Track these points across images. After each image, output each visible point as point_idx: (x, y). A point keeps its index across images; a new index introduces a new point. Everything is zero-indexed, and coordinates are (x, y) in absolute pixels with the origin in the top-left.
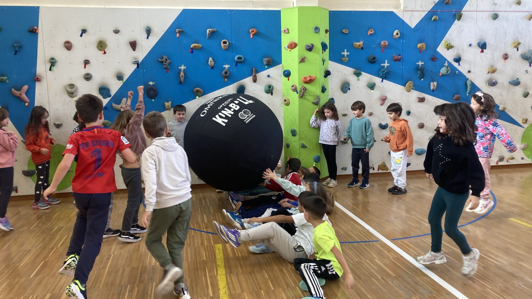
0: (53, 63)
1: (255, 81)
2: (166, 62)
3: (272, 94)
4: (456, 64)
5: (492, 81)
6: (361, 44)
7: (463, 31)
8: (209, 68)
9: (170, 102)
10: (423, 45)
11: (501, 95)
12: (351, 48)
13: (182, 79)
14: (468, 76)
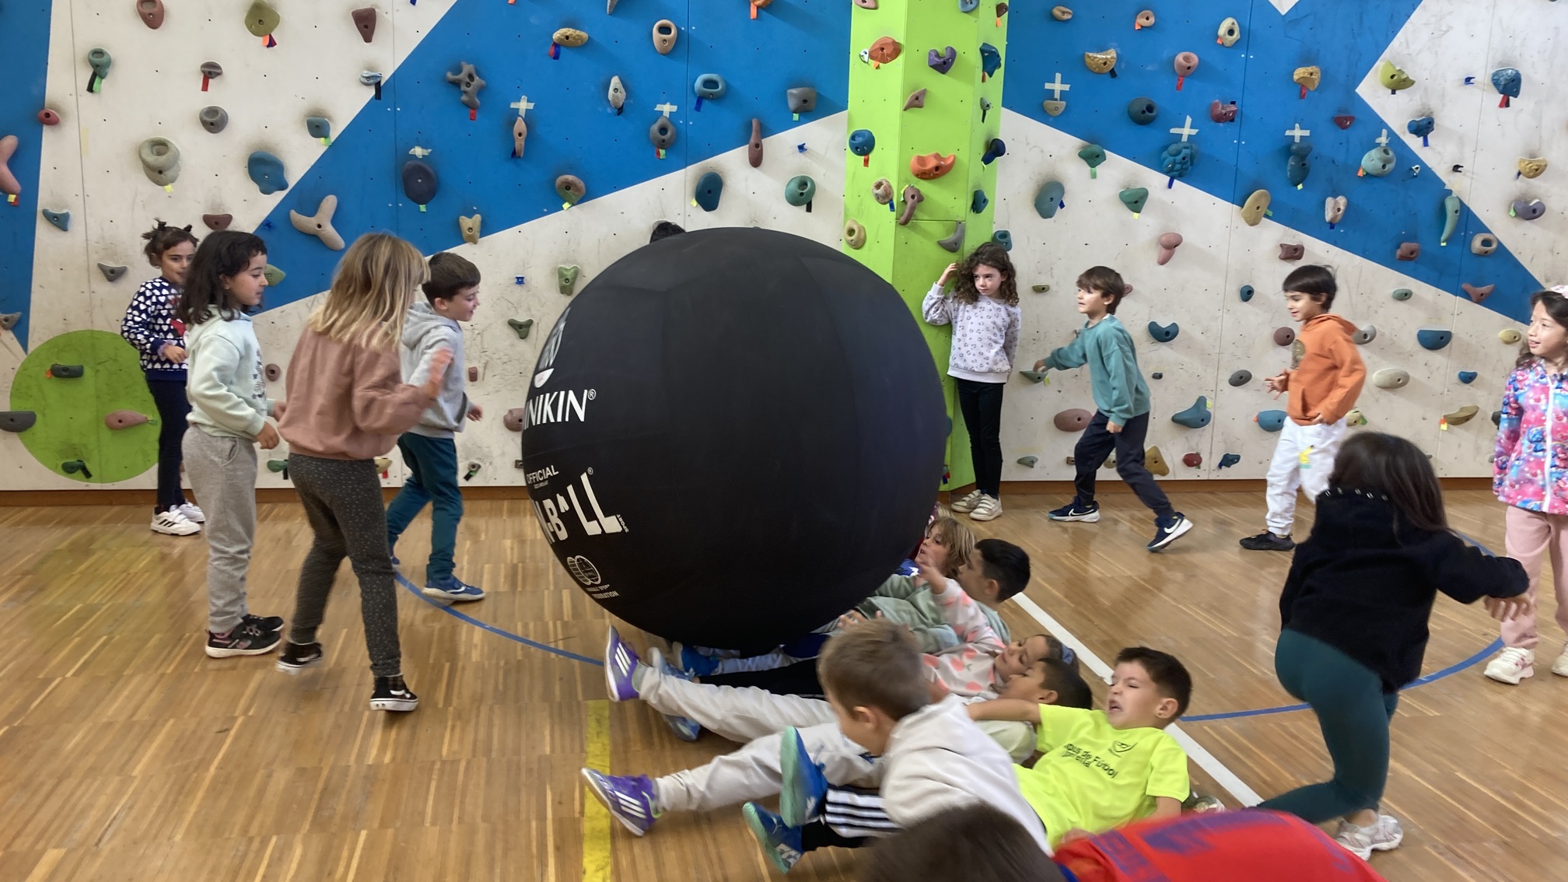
0: (99, 66)
1: (756, 161)
2: (468, 85)
3: (809, 209)
4: (1414, 142)
5: (1527, 202)
6: (1109, 57)
7: (1447, 31)
8: (609, 110)
9: (478, 217)
10: (1311, 74)
11: (1552, 251)
12: (1077, 69)
13: (520, 143)
14: (1451, 181)
